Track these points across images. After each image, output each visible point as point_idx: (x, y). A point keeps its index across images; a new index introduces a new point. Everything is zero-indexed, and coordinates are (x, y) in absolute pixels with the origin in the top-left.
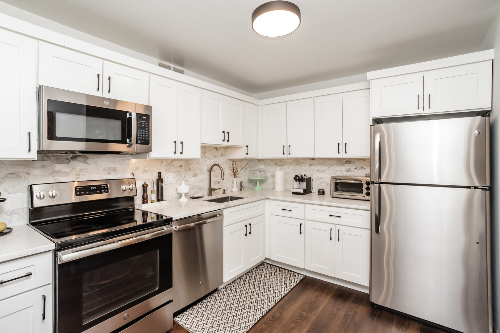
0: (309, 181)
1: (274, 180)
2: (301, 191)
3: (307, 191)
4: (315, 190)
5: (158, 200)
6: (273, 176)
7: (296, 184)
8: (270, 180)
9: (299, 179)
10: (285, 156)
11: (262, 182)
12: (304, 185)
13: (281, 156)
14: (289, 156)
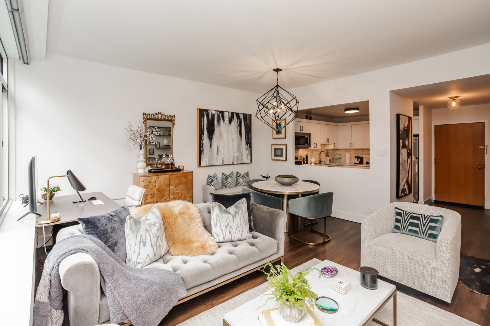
0: (362, 158)
1: (345, 158)
2: (358, 162)
3: (361, 162)
4: (364, 162)
5: (307, 163)
6: (345, 157)
7: (356, 160)
8: (343, 158)
9: (357, 157)
10: (351, 148)
11: (339, 159)
12: (360, 160)
13: (349, 148)
14: (353, 148)
